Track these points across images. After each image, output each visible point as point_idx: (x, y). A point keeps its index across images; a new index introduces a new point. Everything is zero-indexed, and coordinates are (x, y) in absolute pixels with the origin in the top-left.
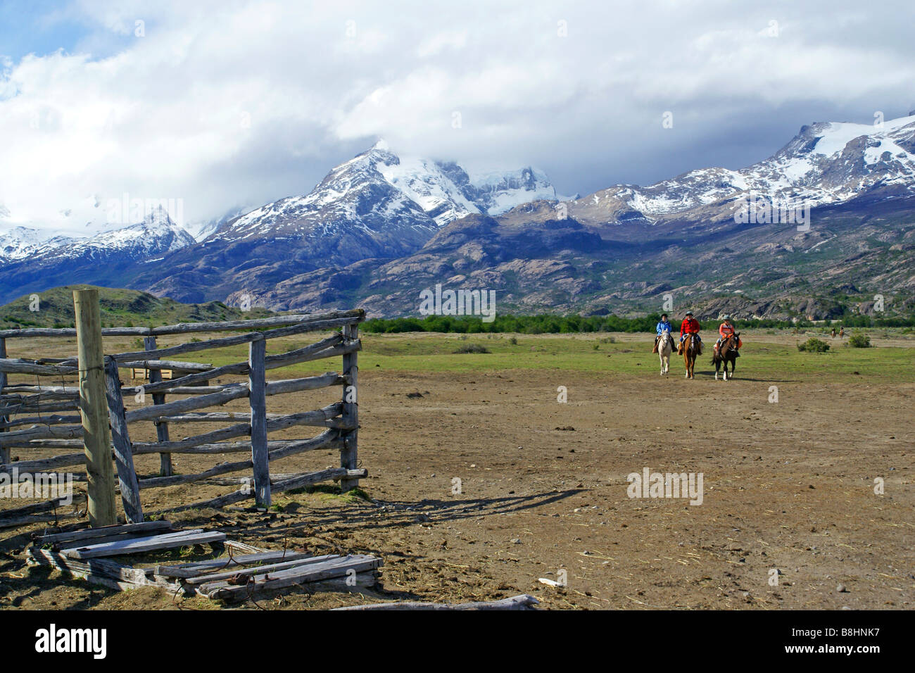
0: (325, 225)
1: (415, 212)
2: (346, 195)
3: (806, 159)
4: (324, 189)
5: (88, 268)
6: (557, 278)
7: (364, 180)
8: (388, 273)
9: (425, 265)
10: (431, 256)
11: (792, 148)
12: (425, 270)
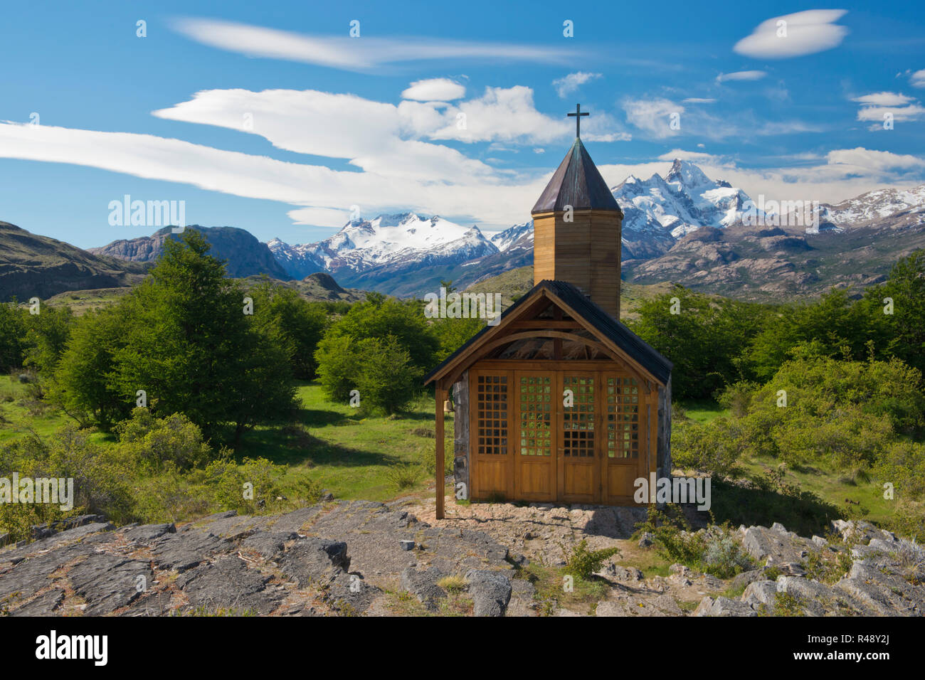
1: (656, 227)
5: (428, 269)
6: (782, 271)
8: (647, 270)
9: (674, 264)
10: (677, 257)
12: (675, 267)
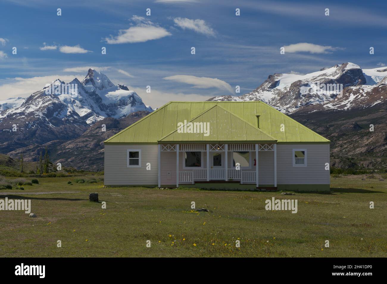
0: (29, 123)
1: (75, 117)
2: (40, 108)
3: (271, 91)
4: (28, 105)
7: (49, 100)
8: (66, 148)
9: (85, 143)
10: (88, 139)
11: (264, 86)
12: (86, 146)
